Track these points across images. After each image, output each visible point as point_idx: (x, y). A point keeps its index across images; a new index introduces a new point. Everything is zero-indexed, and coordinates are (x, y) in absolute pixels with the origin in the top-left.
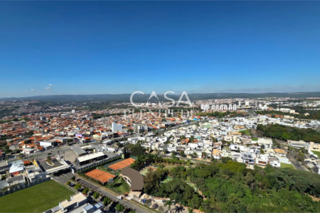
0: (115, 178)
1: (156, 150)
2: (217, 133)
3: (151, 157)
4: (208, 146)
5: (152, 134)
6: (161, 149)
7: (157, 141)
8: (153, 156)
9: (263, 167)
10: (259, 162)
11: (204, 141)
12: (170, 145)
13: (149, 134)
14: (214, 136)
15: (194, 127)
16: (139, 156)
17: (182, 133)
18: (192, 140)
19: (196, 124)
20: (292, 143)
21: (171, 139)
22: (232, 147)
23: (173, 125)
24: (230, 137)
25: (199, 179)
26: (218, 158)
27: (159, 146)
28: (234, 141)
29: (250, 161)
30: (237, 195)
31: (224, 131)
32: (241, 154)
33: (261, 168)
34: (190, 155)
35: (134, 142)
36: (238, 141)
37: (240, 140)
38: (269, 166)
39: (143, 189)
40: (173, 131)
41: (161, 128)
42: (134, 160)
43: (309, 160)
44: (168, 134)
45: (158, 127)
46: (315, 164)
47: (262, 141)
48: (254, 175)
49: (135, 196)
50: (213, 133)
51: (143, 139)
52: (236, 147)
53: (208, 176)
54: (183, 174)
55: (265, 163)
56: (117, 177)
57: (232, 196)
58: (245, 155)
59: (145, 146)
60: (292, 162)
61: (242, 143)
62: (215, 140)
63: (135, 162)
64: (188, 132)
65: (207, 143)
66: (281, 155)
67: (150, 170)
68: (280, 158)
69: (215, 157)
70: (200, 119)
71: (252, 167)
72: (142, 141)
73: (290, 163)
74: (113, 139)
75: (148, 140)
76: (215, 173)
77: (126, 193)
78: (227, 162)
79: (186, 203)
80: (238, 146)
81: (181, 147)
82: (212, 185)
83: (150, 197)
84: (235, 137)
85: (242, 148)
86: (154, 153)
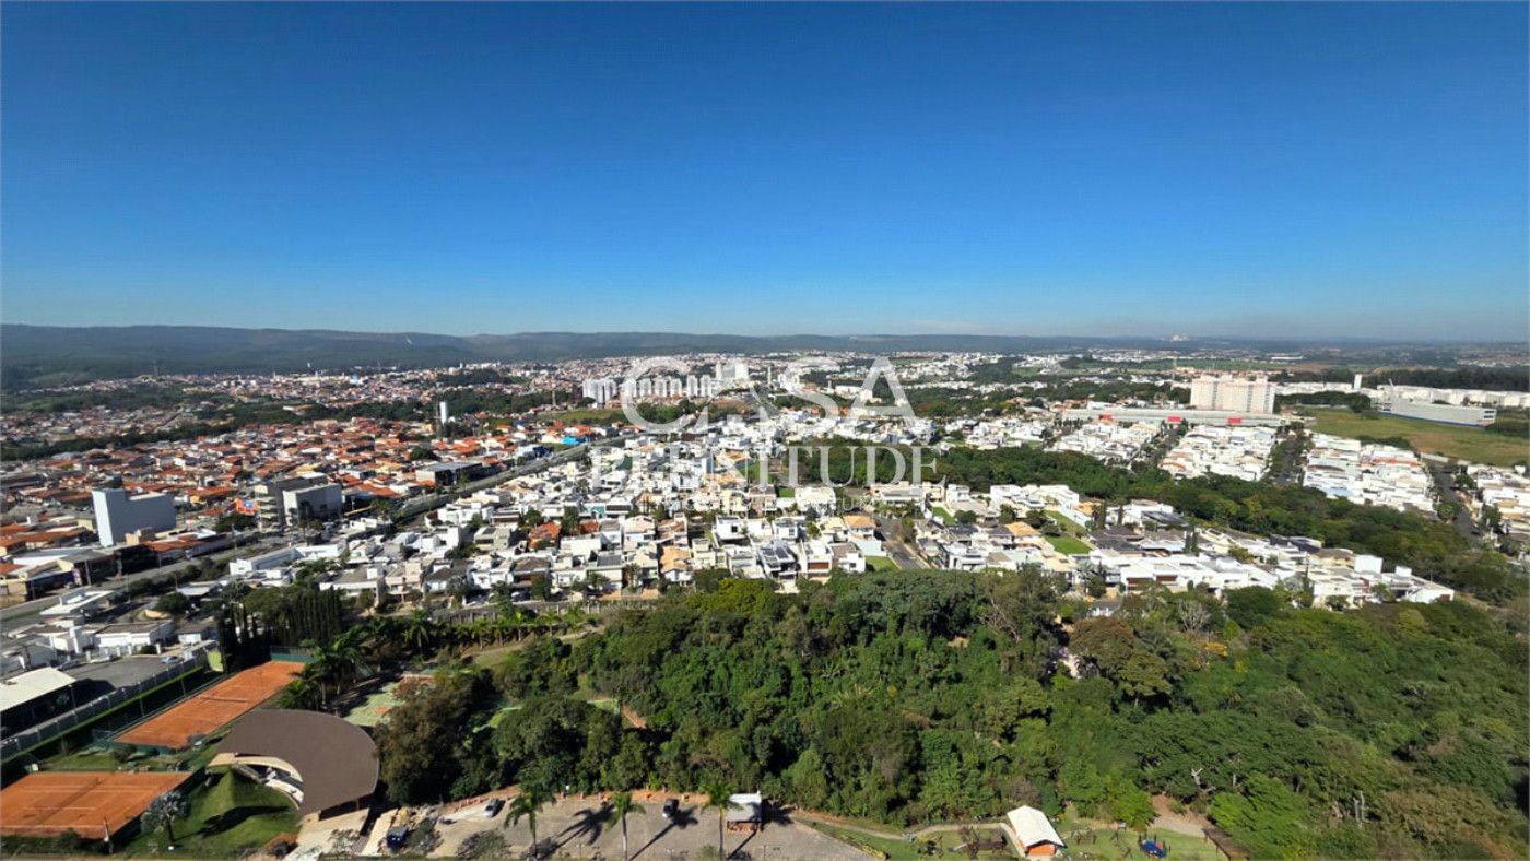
0: (185, 788)
1: (414, 596)
2: (662, 484)
3: (394, 629)
4: (640, 538)
5: (372, 523)
6: (435, 586)
7: (409, 553)
8: (402, 625)
9: (824, 580)
10: (810, 565)
11: (621, 520)
12: (482, 562)
13: (359, 526)
14: (657, 499)
15: (571, 470)
16: (324, 642)
17: (524, 501)
18: (574, 524)
19: (576, 459)
20: (882, 493)
21: (479, 534)
22: (723, 529)
23: (475, 474)
24: (713, 497)
25: (628, 673)
26: (684, 577)
27: (427, 574)
28: (726, 510)
29: (785, 566)
30: (764, 689)
31: (689, 474)
32: (753, 550)
33: (820, 585)
34: (577, 586)
35: (275, 578)
36: (739, 507)
37: (745, 502)
38: (837, 573)
39: (381, 786)
40: (482, 497)
41: (415, 492)
42: (300, 667)
43: (928, 534)
44: (456, 515)
45: (401, 490)
46: (941, 546)
47: (808, 496)
48: (805, 610)
49: (340, 835)
50: (650, 485)
51: (330, 552)
52: (734, 529)
53: (660, 653)
54: (559, 669)
55: (825, 565)
56: (200, 777)
57: (749, 699)
58: (768, 551)
59: (351, 587)
60: (890, 549)
61: (752, 514)
62: (663, 515)
63: (307, 674)
64: (552, 495)
65: (636, 527)
66: (861, 533)
67: (409, 690)
68: (861, 543)
69: (671, 576)
70: (593, 436)
71: (790, 587)
72: (320, 566)
73: (884, 554)
74: (124, 581)
75: (359, 553)
76: (683, 635)
77: (283, 836)
78: (717, 587)
79: (593, 777)
80: (740, 524)
81: (533, 563)
82: (677, 683)
83: (422, 813)
84: (727, 493)
85: (754, 527)
86: (406, 610)
